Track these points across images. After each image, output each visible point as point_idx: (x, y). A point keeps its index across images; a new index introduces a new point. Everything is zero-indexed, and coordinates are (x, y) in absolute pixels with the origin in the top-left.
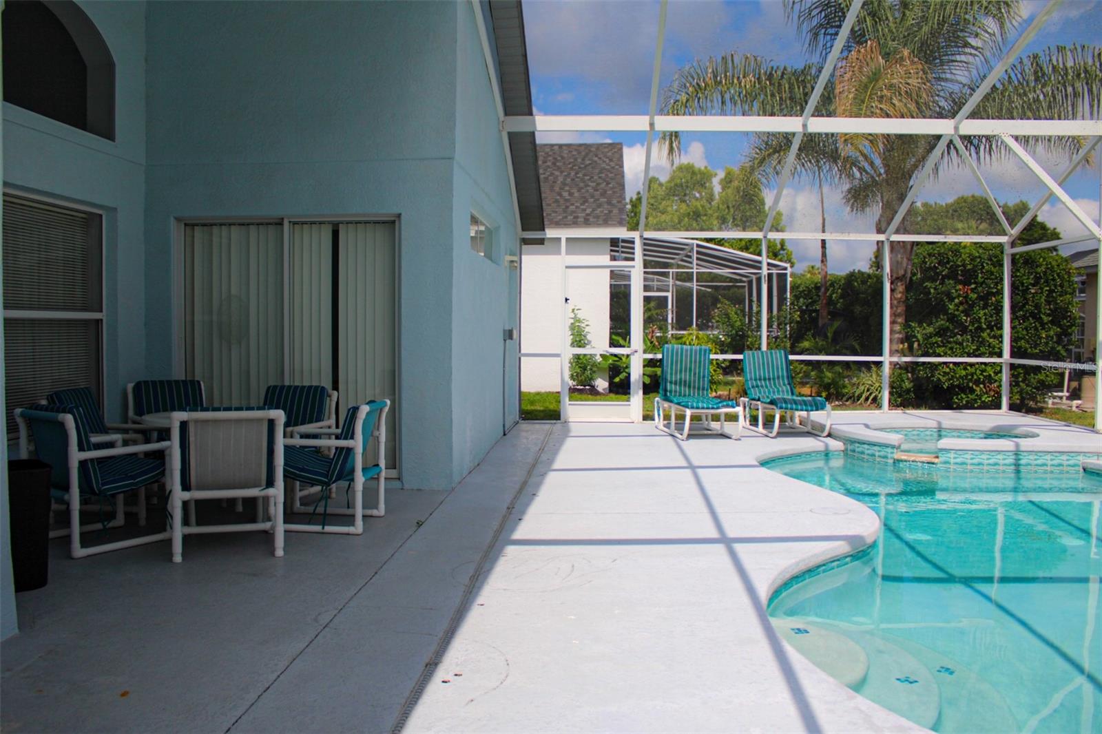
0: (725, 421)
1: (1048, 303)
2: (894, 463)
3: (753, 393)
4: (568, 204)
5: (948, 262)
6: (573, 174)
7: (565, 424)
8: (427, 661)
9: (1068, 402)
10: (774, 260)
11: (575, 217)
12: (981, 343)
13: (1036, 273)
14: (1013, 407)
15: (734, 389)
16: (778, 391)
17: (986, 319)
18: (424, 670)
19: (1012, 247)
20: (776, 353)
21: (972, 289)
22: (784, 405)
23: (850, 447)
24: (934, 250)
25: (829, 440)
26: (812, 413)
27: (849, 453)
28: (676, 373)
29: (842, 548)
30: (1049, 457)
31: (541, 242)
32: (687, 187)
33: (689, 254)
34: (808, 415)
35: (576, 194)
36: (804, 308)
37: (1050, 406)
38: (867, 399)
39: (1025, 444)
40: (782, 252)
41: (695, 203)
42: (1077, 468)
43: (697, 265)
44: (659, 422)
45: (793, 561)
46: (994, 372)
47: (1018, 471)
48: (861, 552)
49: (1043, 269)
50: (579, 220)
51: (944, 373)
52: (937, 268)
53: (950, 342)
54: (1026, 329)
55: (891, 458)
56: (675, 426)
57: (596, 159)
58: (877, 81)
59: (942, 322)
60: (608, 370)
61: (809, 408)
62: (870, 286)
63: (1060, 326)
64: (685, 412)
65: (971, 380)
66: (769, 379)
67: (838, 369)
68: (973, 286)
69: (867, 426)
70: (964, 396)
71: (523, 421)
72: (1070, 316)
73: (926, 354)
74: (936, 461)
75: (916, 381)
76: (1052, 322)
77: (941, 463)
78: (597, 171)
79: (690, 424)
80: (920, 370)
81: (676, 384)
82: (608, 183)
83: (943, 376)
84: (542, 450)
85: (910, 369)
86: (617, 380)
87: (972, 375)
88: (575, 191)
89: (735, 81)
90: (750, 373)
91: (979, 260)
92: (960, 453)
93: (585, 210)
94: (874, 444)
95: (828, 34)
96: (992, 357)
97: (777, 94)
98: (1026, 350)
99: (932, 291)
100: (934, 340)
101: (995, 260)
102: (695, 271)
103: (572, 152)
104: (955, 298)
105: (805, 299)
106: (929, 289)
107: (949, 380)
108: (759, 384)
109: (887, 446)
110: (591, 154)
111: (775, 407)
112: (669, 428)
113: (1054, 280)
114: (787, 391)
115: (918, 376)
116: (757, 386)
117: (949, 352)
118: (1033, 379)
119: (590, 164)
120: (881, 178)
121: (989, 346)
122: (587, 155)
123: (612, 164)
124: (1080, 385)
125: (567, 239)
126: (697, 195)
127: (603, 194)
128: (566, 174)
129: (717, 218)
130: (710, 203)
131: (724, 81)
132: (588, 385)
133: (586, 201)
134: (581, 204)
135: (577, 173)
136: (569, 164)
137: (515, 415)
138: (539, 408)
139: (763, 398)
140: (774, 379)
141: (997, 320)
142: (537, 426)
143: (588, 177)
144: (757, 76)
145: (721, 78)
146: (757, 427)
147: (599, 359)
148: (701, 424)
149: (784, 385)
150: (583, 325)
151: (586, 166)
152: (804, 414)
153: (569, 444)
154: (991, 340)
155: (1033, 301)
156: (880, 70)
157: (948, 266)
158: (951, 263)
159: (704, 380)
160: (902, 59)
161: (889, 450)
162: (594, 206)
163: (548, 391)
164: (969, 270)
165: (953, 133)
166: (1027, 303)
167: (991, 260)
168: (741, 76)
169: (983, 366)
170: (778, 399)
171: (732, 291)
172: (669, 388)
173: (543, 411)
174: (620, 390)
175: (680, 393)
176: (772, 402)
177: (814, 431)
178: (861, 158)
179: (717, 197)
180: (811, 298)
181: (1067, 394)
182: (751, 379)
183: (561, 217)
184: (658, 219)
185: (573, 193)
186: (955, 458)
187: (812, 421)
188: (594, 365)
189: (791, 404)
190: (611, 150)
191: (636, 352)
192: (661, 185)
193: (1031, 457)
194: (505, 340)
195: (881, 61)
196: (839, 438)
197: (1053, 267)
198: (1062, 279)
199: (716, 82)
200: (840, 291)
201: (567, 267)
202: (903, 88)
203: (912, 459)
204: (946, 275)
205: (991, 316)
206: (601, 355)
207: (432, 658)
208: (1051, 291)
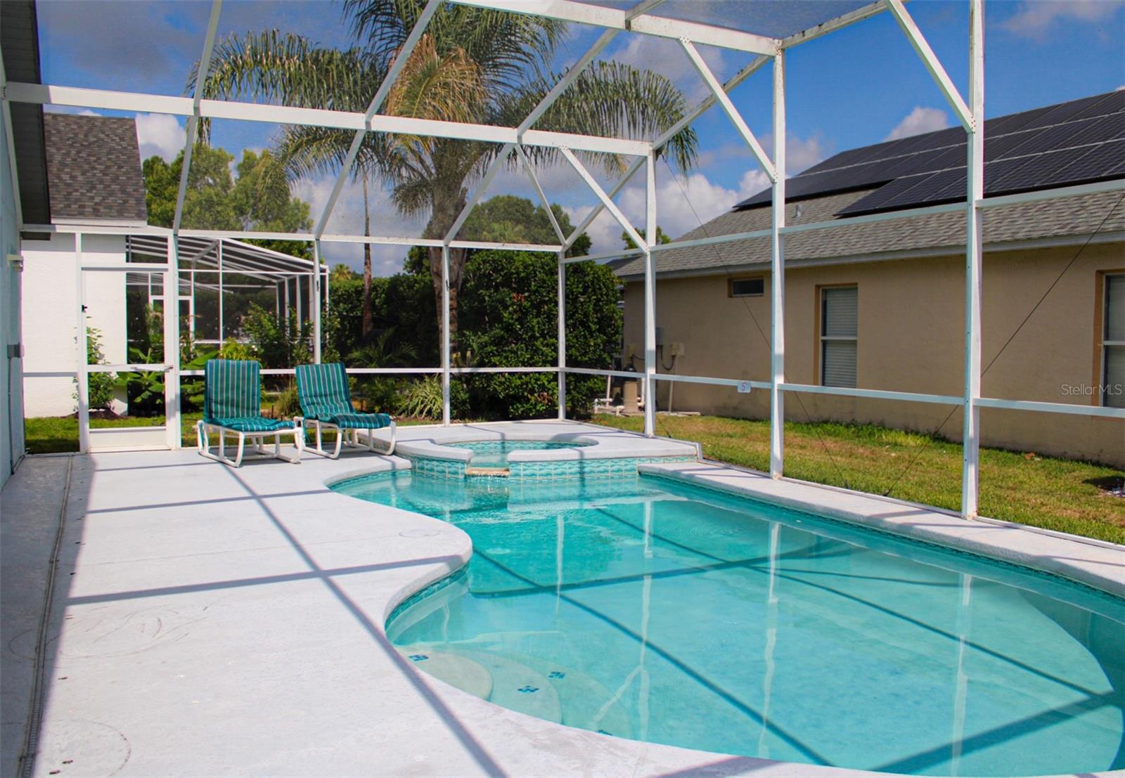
0: (281, 443)
1: (596, 311)
2: (465, 478)
3: (309, 411)
4: (70, 190)
5: (502, 269)
6: (73, 152)
7: (86, 456)
8: (19, 754)
9: (611, 407)
10: (300, 257)
11: (81, 207)
12: (535, 351)
13: (585, 282)
14: (569, 416)
15: (277, 407)
16: (336, 409)
17: (539, 327)
18: (20, 765)
19: (566, 257)
20: (332, 366)
21: (525, 297)
22: (346, 423)
23: (417, 465)
24: (489, 256)
25: (394, 458)
26: (373, 430)
27: (418, 470)
28: (222, 392)
29: (442, 569)
30: (609, 463)
31: (46, 237)
32: (198, 170)
33: (212, 252)
34: (370, 433)
35: (80, 178)
36: (345, 313)
37: (596, 412)
38: (421, 412)
39: (589, 451)
40: (308, 249)
41: (209, 190)
42: (633, 472)
43: (223, 265)
44: (203, 448)
45: (399, 588)
46: (548, 381)
47: (582, 479)
48: (458, 572)
49: (590, 277)
50: (87, 210)
51: (500, 382)
52: (491, 275)
53: (505, 351)
54: (576, 337)
55: (462, 474)
56: (225, 452)
57: (102, 136)
58: (432, 77)
59: (497, 331)
60: (126, 389)
61: (373, 425)
62: (417, 291)
63: (605, 334)
64: (238, 435)
65: (526, 389)
66: (326, 395)
67: (390, 381)
68: (526, 294)
69: (432, 441)
70: (519, 406)
71: (30, 455)
72: (614, 324)
73: (481, 365)
74: (507, 474)
75: (471, 391)
76: (599, 330)
77: (511, 476)
78: (105, 151)
79: (244, 448)
80: (476, 380)
81: (221, 404)
82: (120, 167)
83: (499, 386)
84: (67, 488)
85: (463, 379)
86: (139, 400)
87: (527, 383)
88: (77, 173)
89: (278, 61)
90: (305, 389)
91: (531, 268)
92: (529, 464)
93: (92, 198)
94: (444, 461)
95: (378, 21)
96: (545, 366)
97: (324, 81)
98: (577, 358)
99: (487, 298)
100: (489, 349)
101: (547, 268)
102: (221, 271)
103: (70, 124)
104: (509, 306)
105: (345, 303)
106: (483, 296)
107: (505, 389)
108: (315, 401)
109: (457, 461)
110: (96, 129)
111: (336, 426)
112: (217, 454)
113: (600, 289)
114: (346, 408)
115: (473, 387)
116: (313, 404)
117: (504, 361)
118: (584, 386)
119: (95, 142)
120: (433, 177)
121: (542, 355)
122: (90, 130)
123: (124, 144)
124: (622, 391)
125: (82, 235)
126: (211, 181)
127: (115, 179)
128: (64, 152)
129: (235, 208)
130: (225, 191)
131: (265, 61)
132: (103, 408)
133: (93, 187)
134: (88, 191)
135: (79, 152)
136: (68, 140)
137: (20, 448)
138: (42, 438)
139: (322, 416)
140: (331, 395)
141: (549, 328)
142: (51, 461)
143: (95, 158)
144: (301, 59)
145: (261, 57)
146: (316, 448)
147: (114, 376)
148: (252, 447)
149: (342, 401)
150: (94, 336)
151: (90, 144)
152: (365, 431)
153: (100, 480)
154: (544, 349)
155: (582, 310)
156: (435, 66)
157: (502, 273)
158: (505, 271)
159: (253, 399)
160: (457, 58)
161: (459, 465)
162: (104, 193)
163: (50, 415)
164: (522, 277)
165: (516, 142)
166: (577, 312)
167: (543, 268)
168: (285, 57)
169: (537, 375)
170: (339, 416)
171: (259, 294)
172: (214, 409)
173: (48, 441)
174: (143, 412)
175: (227, 413)
176: (333, 421)
177: (378, 449)
178: (410, 155)
179: (234, 184)
180: (352, 303)
181: (611, 400)
182: (306, 396)
183: (62, 206)
184: (163, 207)
185: (76, 177)
186: (524, 470)
187: (374, 439)
188: (110, 383)
189: (354, 421)
190: (122, 127)
191: (171, 368)
192: (165, 165)
193: (594, 464)
194: (9, 358)
195: (437, 57)
196: (405, 455)
197: (599, 276)
198: (607, 288)
199: (255, 61)
200: (383, 295)
201: (83, 269)
202: (457, 88)
203: (483, 473)
204: (499, 283)
205: (544, 325)
206: (118, 373)
207: (24, 750)
208: (598, 300)
